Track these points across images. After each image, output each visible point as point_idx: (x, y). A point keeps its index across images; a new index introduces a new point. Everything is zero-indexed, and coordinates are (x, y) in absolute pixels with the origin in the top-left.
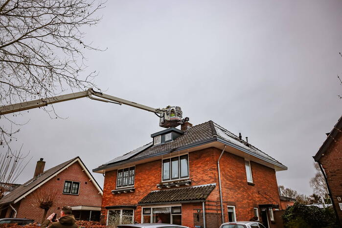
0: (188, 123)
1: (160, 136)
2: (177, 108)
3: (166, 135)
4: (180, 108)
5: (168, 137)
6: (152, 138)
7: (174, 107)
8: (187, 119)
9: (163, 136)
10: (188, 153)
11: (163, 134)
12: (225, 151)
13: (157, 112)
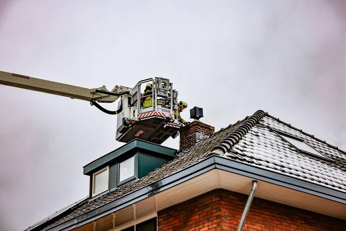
0: (199, 124)
1: (108, 168)
2: (158, 80)
3: (123, 165)
4: (166, 83)
5: (128, 170)
6: (89, 177)
7: (151, 79)
8: (197, 113)
9: (115, 167)
10: (155, 215)
11: (114, 161)
12: (255, 199)
13: (97, 97)
